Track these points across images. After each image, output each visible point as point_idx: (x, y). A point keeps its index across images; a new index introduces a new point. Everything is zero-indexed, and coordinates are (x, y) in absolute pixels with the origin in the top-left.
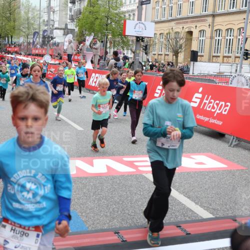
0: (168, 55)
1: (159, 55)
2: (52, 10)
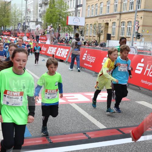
0: (95, 36)
1: (90, 36)
2: (29, 11)
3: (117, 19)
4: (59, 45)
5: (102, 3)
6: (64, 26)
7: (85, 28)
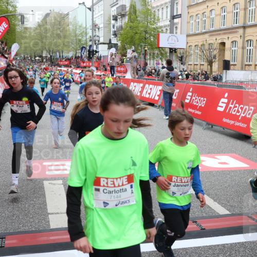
0: (203, 65)
1: (195, 65)
2: (97, 27)
3: (239, 36)
4: (146, 79)
5: (214, 11)
6: (152, 49)
7: (186, 51)
